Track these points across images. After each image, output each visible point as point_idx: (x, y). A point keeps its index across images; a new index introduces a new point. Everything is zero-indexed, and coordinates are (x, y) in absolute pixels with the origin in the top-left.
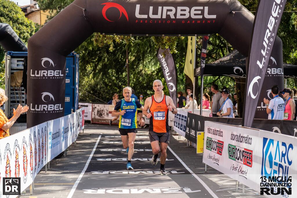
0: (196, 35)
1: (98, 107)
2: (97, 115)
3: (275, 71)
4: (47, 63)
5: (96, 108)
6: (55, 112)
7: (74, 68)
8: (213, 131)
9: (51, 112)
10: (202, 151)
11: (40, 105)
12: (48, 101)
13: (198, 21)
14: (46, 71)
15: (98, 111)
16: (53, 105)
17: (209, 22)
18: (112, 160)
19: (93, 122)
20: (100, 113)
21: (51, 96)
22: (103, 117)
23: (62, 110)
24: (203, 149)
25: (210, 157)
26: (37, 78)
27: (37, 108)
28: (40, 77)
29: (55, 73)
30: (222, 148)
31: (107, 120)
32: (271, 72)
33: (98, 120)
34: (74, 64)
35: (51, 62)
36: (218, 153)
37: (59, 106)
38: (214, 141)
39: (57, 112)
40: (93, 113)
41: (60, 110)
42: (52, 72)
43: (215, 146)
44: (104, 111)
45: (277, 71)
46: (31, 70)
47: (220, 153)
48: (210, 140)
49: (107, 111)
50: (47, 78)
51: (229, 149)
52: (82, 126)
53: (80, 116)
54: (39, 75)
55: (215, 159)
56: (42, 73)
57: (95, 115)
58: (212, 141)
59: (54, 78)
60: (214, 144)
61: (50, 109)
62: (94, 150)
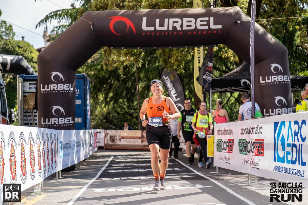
0: (202, 46)
1: (110, 133)
2: (110, 140)
3: (282, 78)
4: (56, 77)
5: (108, 134)
6: (65, 125)
7: (85, 89)
8: (222, 131)
9: (62, 125)
10: (213, 155)
11: (51, 119)
12: (59, 114)
13: (204, 32)
14: (56, 85)
15: (111, 137)
16: (63, 119)
17: (215, 32)
18: (124, 171)
19: (106, 148)
20: (113, 139)
21: (62, 109)
22: (116, 143)
23: (72, 124)
24: (214, 152)
25: (221, 158)
26: (47, 92)
27: (48, 122)
28: (51, 91)
29: (65, 87)
30: (232, 146)
31: (120, 145)
32: (278, 79)
33: (111, 145)
34: (85, 85)
35: (61, 76)
36: (228, 152)
37: (70, 120)
38: (224, 142)
39: (67, 125)
40: (106, 139)
41: (70, 123)
42: (61, 86)
43: (225, 146)
44: (117, 137)
45: (283, 78)
46: (42, 85)
47: (230, 151)
48: (220, 142)
49: (120, 136)
50: (57, 92)
51: (239, 145)
52: (95, 148)
53: (93, 137)
54: (49, 89)
55: (226, 158)
56: (52, 87)
57: (107, 140)
58: (222, 142)
59: (65, 91)
60: (224, 145)
61: (61, 122)
62: (107, 165)
